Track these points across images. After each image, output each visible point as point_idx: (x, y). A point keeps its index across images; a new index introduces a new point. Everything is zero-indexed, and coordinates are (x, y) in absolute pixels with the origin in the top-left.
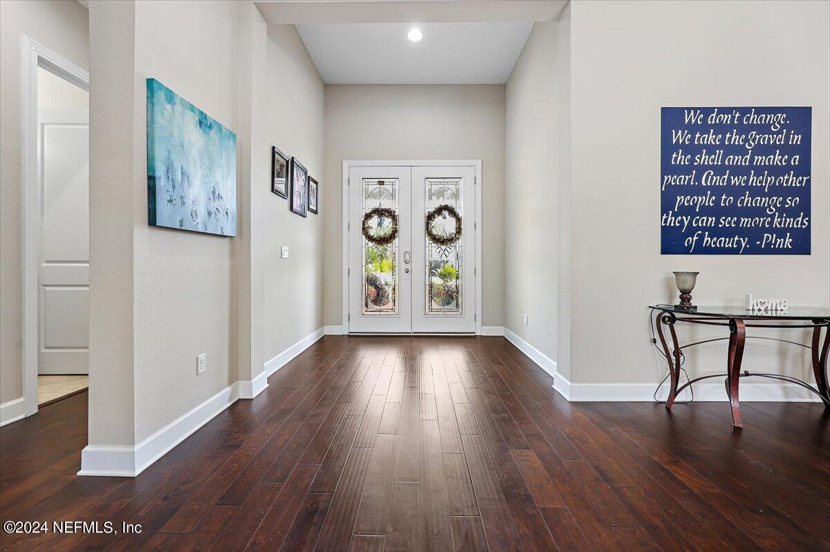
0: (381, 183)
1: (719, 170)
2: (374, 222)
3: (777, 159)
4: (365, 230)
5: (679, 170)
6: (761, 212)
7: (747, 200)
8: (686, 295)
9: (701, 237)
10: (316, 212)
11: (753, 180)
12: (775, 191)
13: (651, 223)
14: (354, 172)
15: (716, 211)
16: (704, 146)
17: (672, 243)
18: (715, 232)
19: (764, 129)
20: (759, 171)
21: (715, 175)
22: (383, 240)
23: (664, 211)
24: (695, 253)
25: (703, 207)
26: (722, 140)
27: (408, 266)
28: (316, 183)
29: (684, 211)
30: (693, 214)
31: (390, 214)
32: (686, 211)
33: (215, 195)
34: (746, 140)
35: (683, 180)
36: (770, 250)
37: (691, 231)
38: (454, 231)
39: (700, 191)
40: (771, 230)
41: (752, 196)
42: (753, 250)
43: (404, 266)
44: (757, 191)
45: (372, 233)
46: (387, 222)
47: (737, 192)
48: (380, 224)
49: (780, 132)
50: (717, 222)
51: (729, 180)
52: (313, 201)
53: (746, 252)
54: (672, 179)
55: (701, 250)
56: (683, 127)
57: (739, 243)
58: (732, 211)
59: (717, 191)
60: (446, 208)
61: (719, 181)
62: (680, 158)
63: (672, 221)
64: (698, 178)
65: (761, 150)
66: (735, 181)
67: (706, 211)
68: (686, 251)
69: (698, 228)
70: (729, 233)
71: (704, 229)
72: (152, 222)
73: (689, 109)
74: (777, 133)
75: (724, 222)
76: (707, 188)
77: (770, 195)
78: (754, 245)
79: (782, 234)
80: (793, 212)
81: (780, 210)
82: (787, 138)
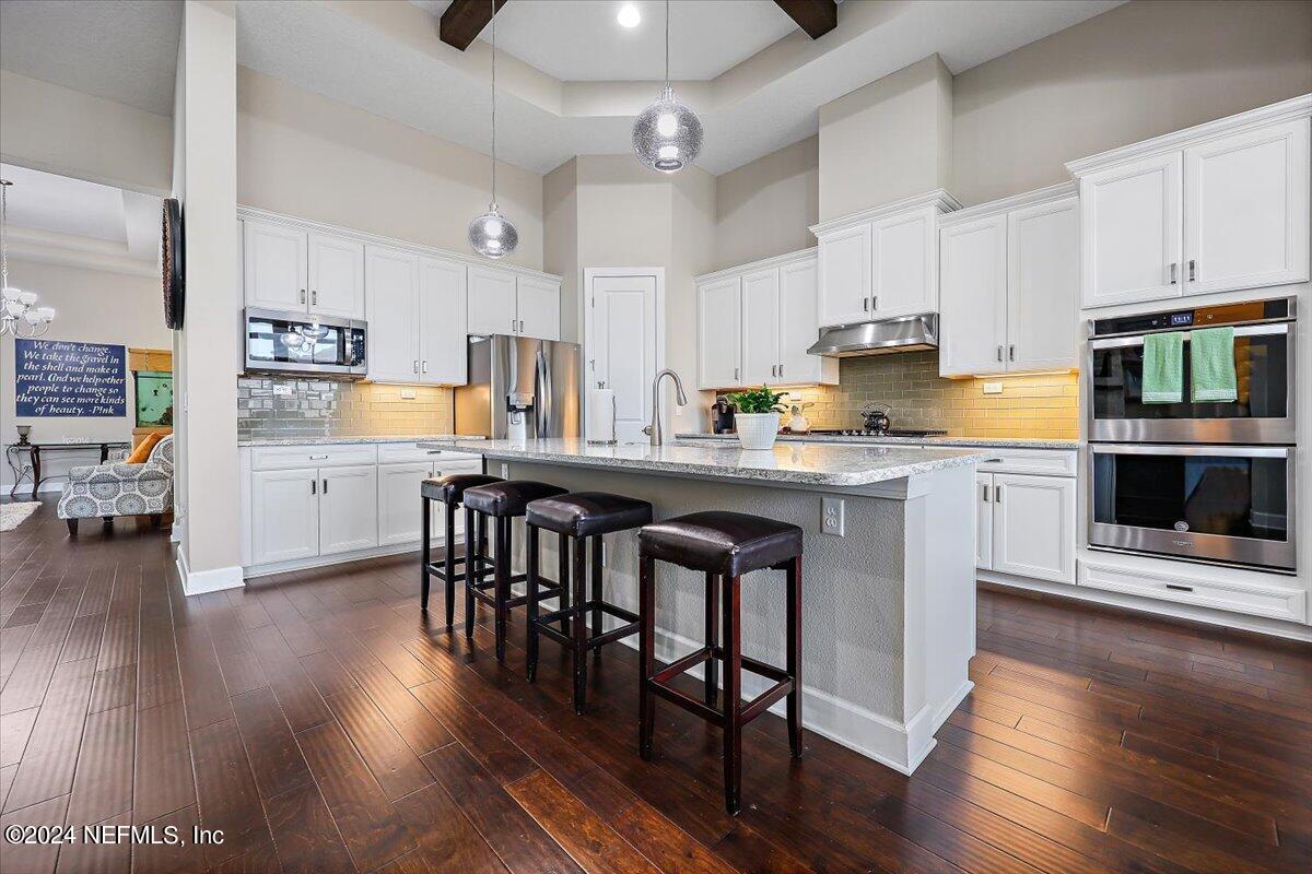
1: (61, 374)
3: (102, 370)
5: (30, 372)
8: (24, 437)
9: (48, 408)
11: (86, 380)
12: (100, 385)
13: (10, 398)
15: (59, 395)
16: (50, 361)
17: (25, 410)
18: (59, 405)
19: (93, 355)
20: (90, 375)
21: (58, 376)
23: (19, 393)
24: (42, 416)
25: (49, 392)
29: (34, 393)
30: (42, 396)
32: (38, 394)
34: (81, 359)
35: (33, 378)
36: (98, 414)
37: (40, 404)
39: (48, 384)
40: (99, 404)
41: (86, 387)
42: (87, 414)
44: (89, 385)
47: (75, 385)
49: (104, 357)
50: (60, 400)
51: (68, 379)
53: (81, 415)
54: (24, 377)
55: (47, 414)
56: (34, 350)
57: (76, 411)
58: (71, 394)
59: (59, 384)
61: (61, 379)
62: (29, 366)
63: (25, 399)
64: (45, 377)
65: (90, 365)
66: (73, 380)
68: (36, 415)
69: (46, 403)
70: (69, 406)
71: (51, 403)
73: (38, 341)
75: (65, 400)
76: (52, 382)
77: (98, 387)
78: (88, 411)
79: (106, 406)
80: (115, 396)
81: (106, 395)
82: (109, 359)
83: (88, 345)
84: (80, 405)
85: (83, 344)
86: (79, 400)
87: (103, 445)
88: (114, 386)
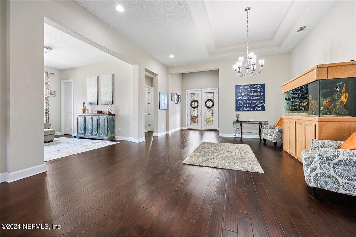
0: (194, 95)
1: (247, 96)
2: (193, 104)
3: (258, 94)
4: (191, 105)
5: (239, 96)
6: (255, 103)
7: (252, 101)
8: (238, 118)
9: (243, 108)
10: (180, 102)
11: (254, 98)
12: (258, 99)
13: (234, 105)
14: (188, 92)
15: (246, 103)
16: (244, 92)
17: (238, 109)
18: (246, 107)
19: (256, 88)
20: (255, 96)
21: (246, 97)
22: (195, 108)
23: (236, 104)
24: (242, 111)
25: (243, 103)
26: (247, 91)
27: (201, 114)
28: (180, 96)
29: (240, 103)
30: (242, 104)
31: (197, 101)
32: (241, 104)
33: (165, 104)
34: (252, 90)
35: (240, 98)
36: (257, 110)
37: (241, 107)
38: (212, 105)
39: (243, 100)
40: (257, 107)
41: (253, 100)
42: (254, 110)
43: (200, 114)
44: (254, 100)
45: (193, 106)
46: (196, 103)
47: (250, 100)
48: (194, 104)
49: (259, 89)
50: (246, 105)
51: (249, 98)
52: (179, 100)
53: (252, 111)
54: (237, 98)
55: (243, 110)
56: (240, 89)
57: (251, 109)
58: (249, 103)
59: (246, 100)
60: (210, 100)
61: (247, 98)
62: (239, 94)
63: (238, 105)
64: (243, 97)
65: (255, 92)
66: (250, 98)
67: (244, 103)
68: (240, 111)
69: (243, 107)
70: (249, 107)
71: (244, 107)
72: (159, 109)
73: (241, 85)
74: (258, 89)
75: (248, 105)
76: (244, 99)
77: (257, 100)
78: (254, 109)
79: (259, 107)
80: (262, 103)
81: (259, 103)
82: (260, 90)
83: (254, 85)
84: (251, 107)
85: (252, 85)
86: (252, 105)
87: (260, 122)
88: (261, 99)
